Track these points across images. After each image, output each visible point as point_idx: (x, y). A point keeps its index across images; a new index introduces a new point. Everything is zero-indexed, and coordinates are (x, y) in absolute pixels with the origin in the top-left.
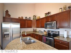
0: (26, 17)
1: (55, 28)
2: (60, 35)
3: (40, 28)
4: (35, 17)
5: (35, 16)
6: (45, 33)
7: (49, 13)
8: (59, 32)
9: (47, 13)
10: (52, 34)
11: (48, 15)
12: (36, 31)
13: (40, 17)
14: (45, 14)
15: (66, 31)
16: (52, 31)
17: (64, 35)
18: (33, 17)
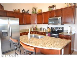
0: (23, 10)
1: (60, 24)
2: (64, 31)
3: (42, 24)
4: (35, 11)
5: (35, 9)
6: (48, 30)
7: (53, 6)
8: (63, 28)
9: (51, 6)
10: (56, 30)
11: (52, 9)
12: (36, 29)
13: (41, 10)
14: (49, 7)
15: (69, 26)
16: (57, 28)
17: (67, 31)
18: (33, 9)
